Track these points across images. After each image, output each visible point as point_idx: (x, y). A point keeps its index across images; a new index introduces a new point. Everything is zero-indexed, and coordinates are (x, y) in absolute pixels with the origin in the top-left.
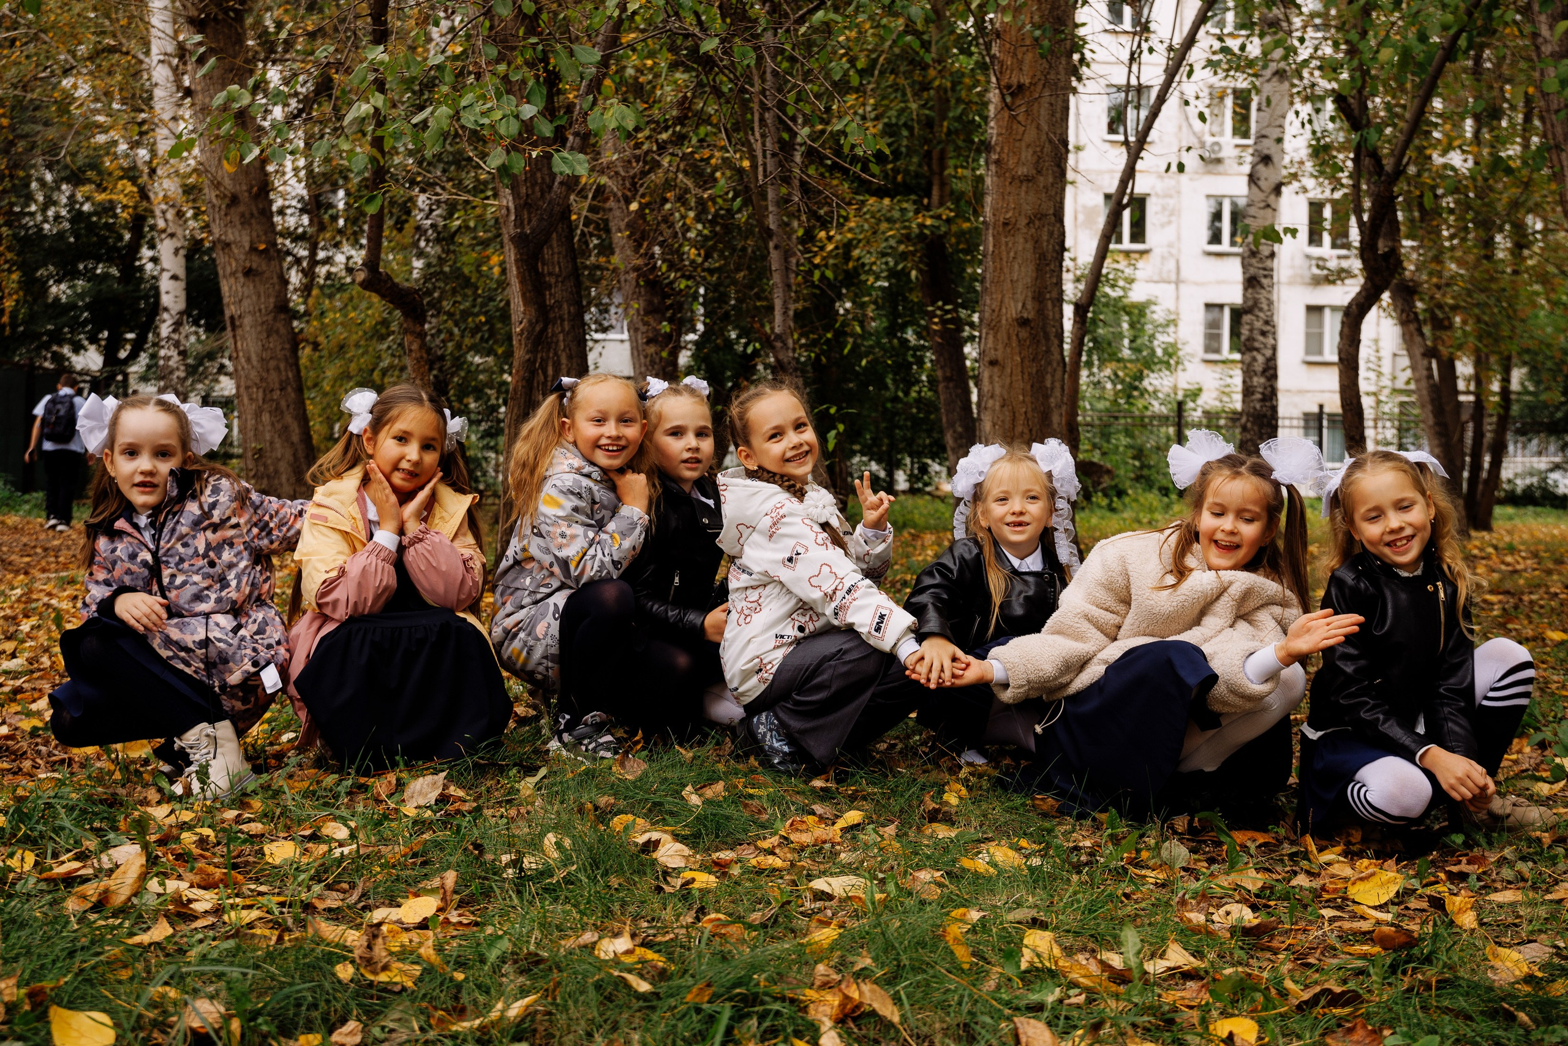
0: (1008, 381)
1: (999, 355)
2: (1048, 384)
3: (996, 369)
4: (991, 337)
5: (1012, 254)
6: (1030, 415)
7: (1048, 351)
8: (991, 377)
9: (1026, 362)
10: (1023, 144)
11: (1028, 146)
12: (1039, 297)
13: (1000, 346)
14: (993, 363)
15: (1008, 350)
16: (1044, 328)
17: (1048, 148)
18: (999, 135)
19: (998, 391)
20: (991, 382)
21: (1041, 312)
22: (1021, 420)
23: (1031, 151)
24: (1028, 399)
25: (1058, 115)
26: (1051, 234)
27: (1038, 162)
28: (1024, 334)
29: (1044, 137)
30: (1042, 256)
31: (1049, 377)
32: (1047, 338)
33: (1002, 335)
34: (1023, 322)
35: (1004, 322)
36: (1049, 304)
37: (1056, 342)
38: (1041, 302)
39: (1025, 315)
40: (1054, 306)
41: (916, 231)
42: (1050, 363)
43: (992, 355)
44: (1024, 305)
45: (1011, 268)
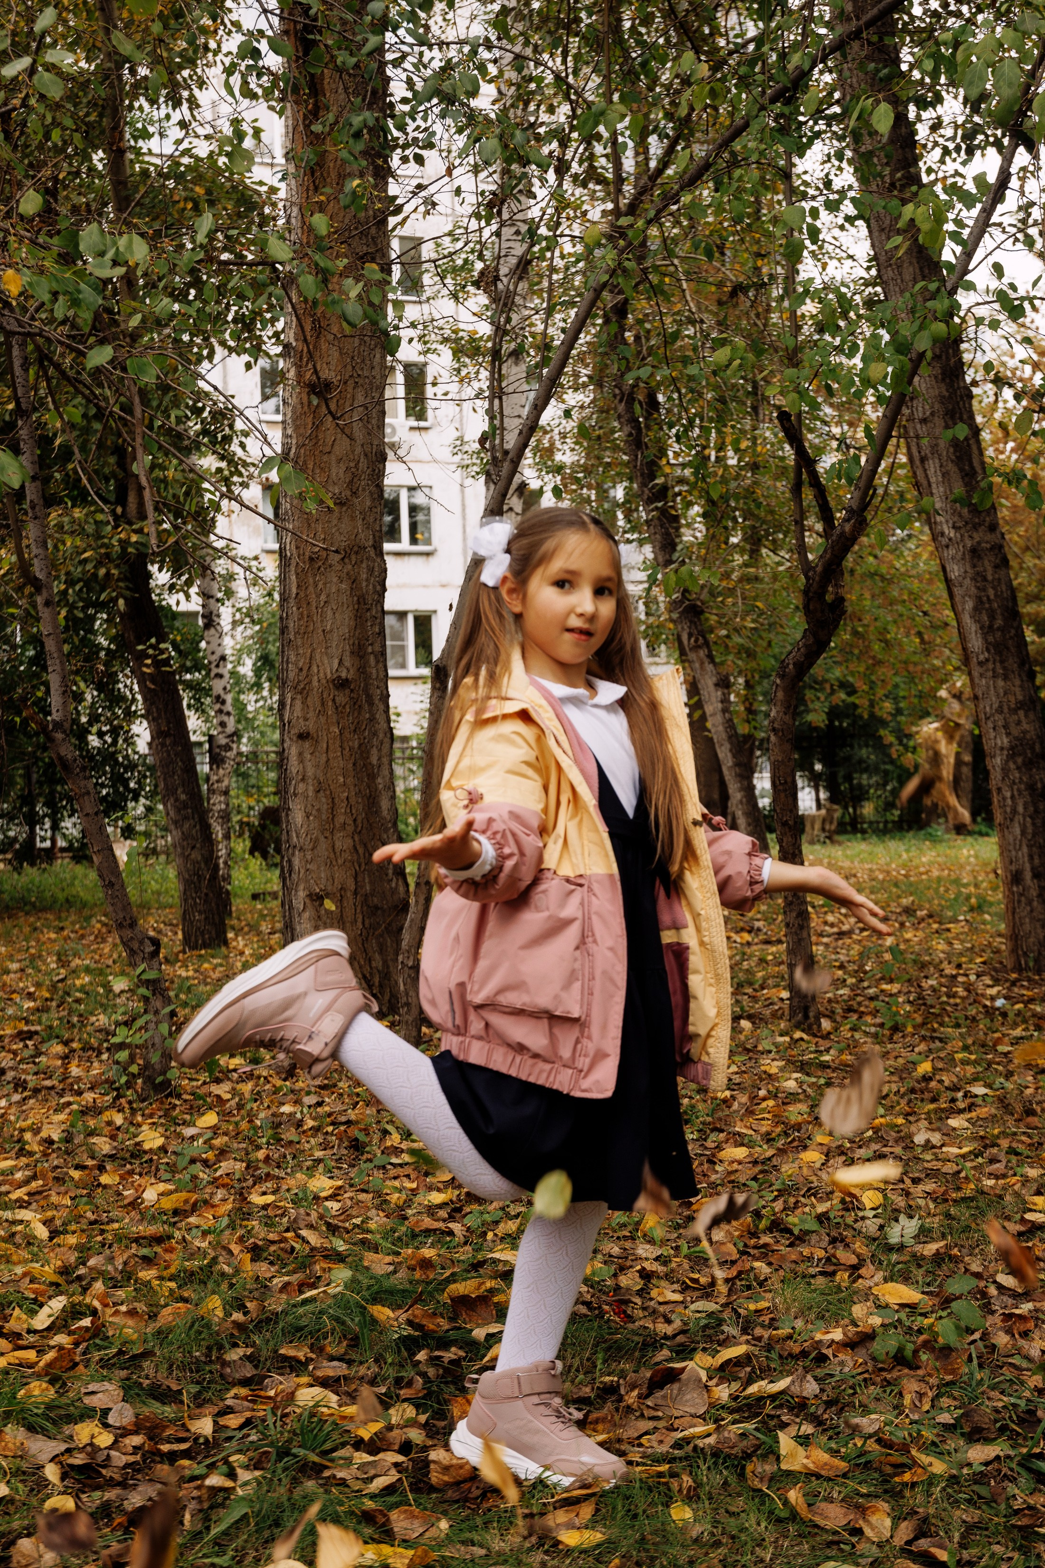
0: (324, 758)
1: (311, 726)
2: (374, 760)
3: (307, 744)
4: (298, 704)
5: (323, 597)
6: (353, 801)
7: (372, 719)
8: (300, 754)
9: (346, 734)
10: (333, 458)
11: (339, 461)
12: (359, 651)
13: (311, 715)
14: (303, 736)
15: (323, 719)
16: (366, 690)
17: (364, 464)
18: (298, 447)
19: (310, 772)
20: (301, 761)
21: (362, 670)
22: (342, 809)
23: (343, 467)
24: (350, 781)
25: (374, 422)
26: (371, 570)
27: (351, 482)
28: (342, 698)
29: (358, 450)
30: (361, 600)
31: (374, 751)
32: (371, 703)
33: (314, 700)
34: (341, 684)
35: (315, 683)
36: (372, 659)
37: (382, 707)
38: (361, 657)
39: (344, 675)
40: (377, 662)
41: (117, 549)
42: (375, 734)
43: (301, 726)
44: (341, 662)
45: (323, 616)
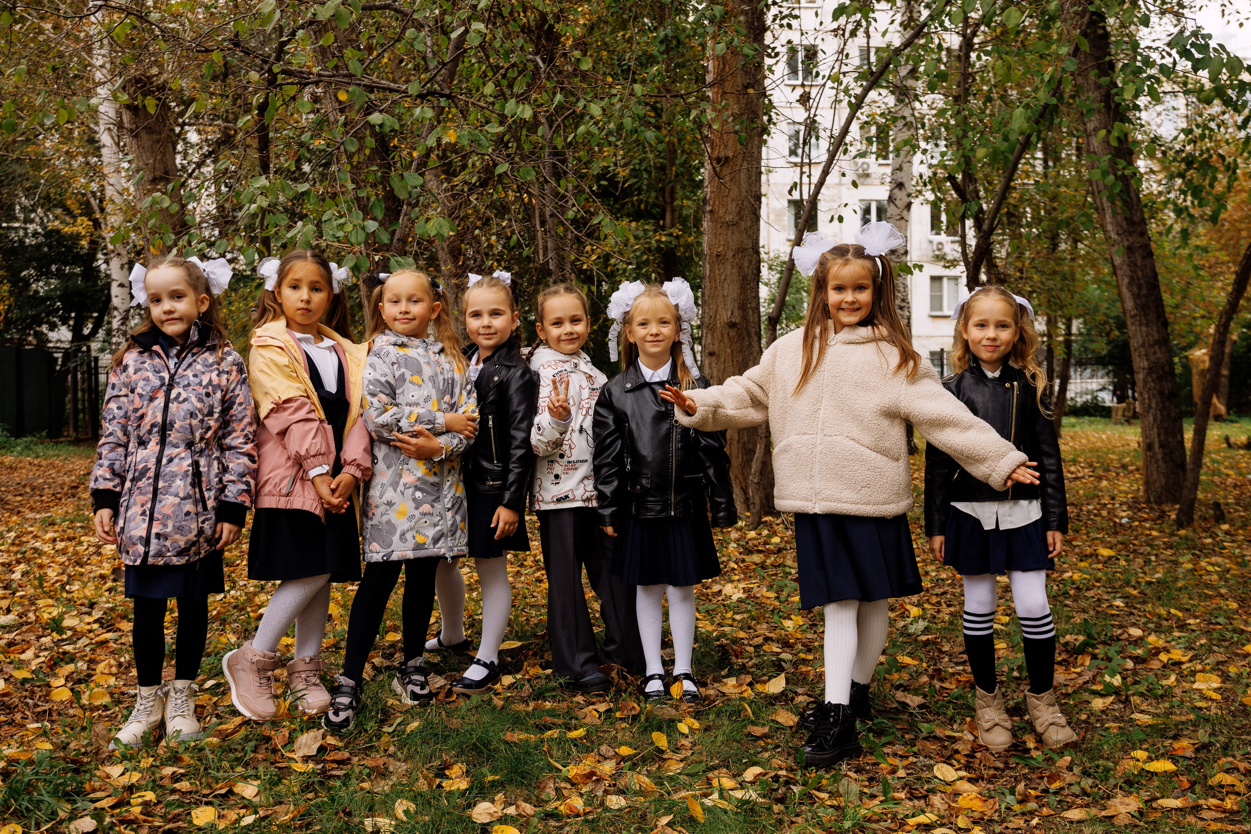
0: (722, 366)
1: (716, 348)
3: (714, 359)
4: (709, 335)
5: (723, 277)
7: (750, 345)
8: (710, 364)
9: (735, 353)
10: (729, 199)
11: (733, 200)
12: (743, 307)
13: (716, 342)
14: (711, 354)
15: (722, 345)
16: (747, 329)
17: (746, 202)
18: (712, 192)
19: (715, 374)
20: (711, 368)
21: (744, 318)
23: (735, 203)
25: (753, 178)
26: (750, 262)
27: (739, 212)
28: (733, 333)
29: (744, 194)
30: (745, 278)
32: (749, 336)
33: (717, 334)
34: (732, 325)
35: (718, 325)
36: (750, 312)
37: (756, 338)
38: (744, 311)
39: (733, 320)
40: (753, 313)
41: (655, 245)
42: (752, 353)
43: (711, 348)
44: (732, 313)
45: (723, 287)
